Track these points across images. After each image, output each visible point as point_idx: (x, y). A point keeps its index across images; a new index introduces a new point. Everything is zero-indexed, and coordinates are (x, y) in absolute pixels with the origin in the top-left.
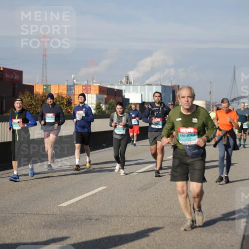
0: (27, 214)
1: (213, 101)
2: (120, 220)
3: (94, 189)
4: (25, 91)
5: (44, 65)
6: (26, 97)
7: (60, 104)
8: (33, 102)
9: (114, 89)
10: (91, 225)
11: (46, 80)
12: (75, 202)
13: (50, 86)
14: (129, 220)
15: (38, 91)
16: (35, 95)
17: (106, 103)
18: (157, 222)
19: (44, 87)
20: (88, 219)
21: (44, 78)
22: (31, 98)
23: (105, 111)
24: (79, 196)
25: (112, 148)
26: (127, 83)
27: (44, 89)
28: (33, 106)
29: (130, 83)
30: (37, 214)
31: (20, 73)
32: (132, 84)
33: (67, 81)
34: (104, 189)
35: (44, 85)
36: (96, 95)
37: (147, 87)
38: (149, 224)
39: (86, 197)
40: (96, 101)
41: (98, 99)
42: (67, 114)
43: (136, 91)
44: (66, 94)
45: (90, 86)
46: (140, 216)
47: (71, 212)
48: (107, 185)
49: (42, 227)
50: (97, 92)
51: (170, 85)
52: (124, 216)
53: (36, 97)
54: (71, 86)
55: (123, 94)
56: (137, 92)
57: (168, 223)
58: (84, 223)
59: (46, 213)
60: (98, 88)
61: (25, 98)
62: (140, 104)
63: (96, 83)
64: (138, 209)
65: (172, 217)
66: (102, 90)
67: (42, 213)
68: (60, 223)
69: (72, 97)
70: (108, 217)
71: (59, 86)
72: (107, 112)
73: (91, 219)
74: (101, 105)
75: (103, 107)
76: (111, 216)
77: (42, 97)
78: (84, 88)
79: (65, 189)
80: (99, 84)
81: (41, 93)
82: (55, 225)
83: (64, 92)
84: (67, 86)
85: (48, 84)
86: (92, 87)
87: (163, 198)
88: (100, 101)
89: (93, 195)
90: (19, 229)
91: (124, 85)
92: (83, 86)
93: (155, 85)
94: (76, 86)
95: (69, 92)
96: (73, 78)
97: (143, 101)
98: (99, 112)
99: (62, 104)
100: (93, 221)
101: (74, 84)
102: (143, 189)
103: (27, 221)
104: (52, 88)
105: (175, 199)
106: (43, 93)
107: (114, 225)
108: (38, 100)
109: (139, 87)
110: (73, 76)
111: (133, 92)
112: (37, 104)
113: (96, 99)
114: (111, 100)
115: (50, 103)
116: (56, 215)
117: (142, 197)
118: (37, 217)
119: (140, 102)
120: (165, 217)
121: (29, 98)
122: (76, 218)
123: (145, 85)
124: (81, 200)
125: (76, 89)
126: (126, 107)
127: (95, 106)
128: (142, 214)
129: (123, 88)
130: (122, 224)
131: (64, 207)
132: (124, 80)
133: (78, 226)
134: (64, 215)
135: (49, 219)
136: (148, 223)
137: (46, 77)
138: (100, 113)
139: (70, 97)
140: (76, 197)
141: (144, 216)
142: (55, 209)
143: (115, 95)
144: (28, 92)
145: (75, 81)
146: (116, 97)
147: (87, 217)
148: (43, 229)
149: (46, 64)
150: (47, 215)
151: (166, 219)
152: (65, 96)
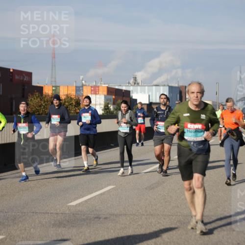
0: (36, 213)
1: (220, 102)
2: (128, 219)
3: (103, 188)
4: (34, 92)
5: (53, 66)
6: (35, 97)
7: (69, 105)
8: (42, 102)
9: (122, 90)
10: (100, 223)
11: (55, 81)
12: (84, 201)
13: (59, 87)
14: (136, 219)
15: (47, 92)
16: (44, 96)
17: (114, 104)
18: (164, 220)
19: (54, 88)
20: (97, 218)
21: (53, 80)
22: (40, 98)
23: (113, 111)
24: (87, 195)
25: (118, 148)
26: (135, 84)
27: (53, 90)
28: (42, 107)
29: (138, 84)
30: (46, 213)
31: (30, 75)
32: (140, 84)
33: (76, 82)
34: (112, 189)
35: (53, 87)
36: (105, 96)
37: (154, 87)
38: (157, 222)
39: (95, 197)
40: (104, 102)
41: (106, 99)
42: (75, 114)
43: (143, 91)
44: (74, 94)
45: (98, 87)
46: (147, 215)
47: (79, 211)
48: (115, 184)
49: (52, 226)
50: (106, 93)
51: (177, 85)
52: (132, 215)
53: (45, 97)
54: (79, 87)
55: (131, 95)
56: (145, 93)
57: (175, 222)
58: (92, 222)
59: (55, 212)
60: (106, 89)
61: (34, 99)
62: (147, 104)
63: (104, 84)
64: (146, 208)
65: (180, 215)
66: (110, 91)
67: (52, 212)
68: (68, 222)
69: (80, 98)
70: (116, 215)
71: (68, 87)
72: (115, 112)
73: (100, 218)
74: (109, 106)
75: (112, 107)
76: (119, 215)
77: (52, 97)
78: (92, 89)
79: (74, 188)
80: (107, 85)
81: (50, 94)
82: (65, 224)
83: (73, 93)
84: (76, 87)
85: (57, 85)
86: (100, 88)
87: (171, 197)
88: (108, 102)
89: (101, 194)
90: (29, 227)
91: (132, 86)
92: (91, 87)
93: (162, 86)
94: (84, 87)
95: (78, 92)
96: (81, 79)
97: (151, 101)
98: (107, 112)
99: (71, 104)
100: (101, 219)
101: (83, 86)
102: (151, 188)
103: (37, 220)
104: (61, 89)
105: (183, 197)
106: (52, 94)
107: (122, 224)
108: (47, 101)
109: (146, 87)
110: (81, 77)
111: (141, 92)
112: (46, 105)
113: (105, 100)
114: (119, 101)
115: (56, 105)
116: (65, 214)
117: (149, 196)
118: (46, 216)
119: (147, 102)
120: (173, 216)
121: (39, 99)
122: (84, 217)
123: (152, 86)
124: (90, 199)
125: (84, 89)
126: (134, 108)
127: (103, 106)
128: (150, 212)
129: (131, 88)
130: (130, 223)
131: (73, 206)
132: (132, 81)
133: (87, 225)
134: (73, 214)
135: (59, 217)
136: (155, 222)
137: (55, 78)
138: (109, 114)
139: (79, 98)
140: (85, 196)
141: (152, 215)
142: (64, 208)
143: (123, 96)
144: (37, 93)
145: (83, 82)
146: (124, 98)
147: (96, 216)
148: (53, 227)
149: (55, 66)
150: (57, 214)
151: (174, 218)
152: (74, 96)
